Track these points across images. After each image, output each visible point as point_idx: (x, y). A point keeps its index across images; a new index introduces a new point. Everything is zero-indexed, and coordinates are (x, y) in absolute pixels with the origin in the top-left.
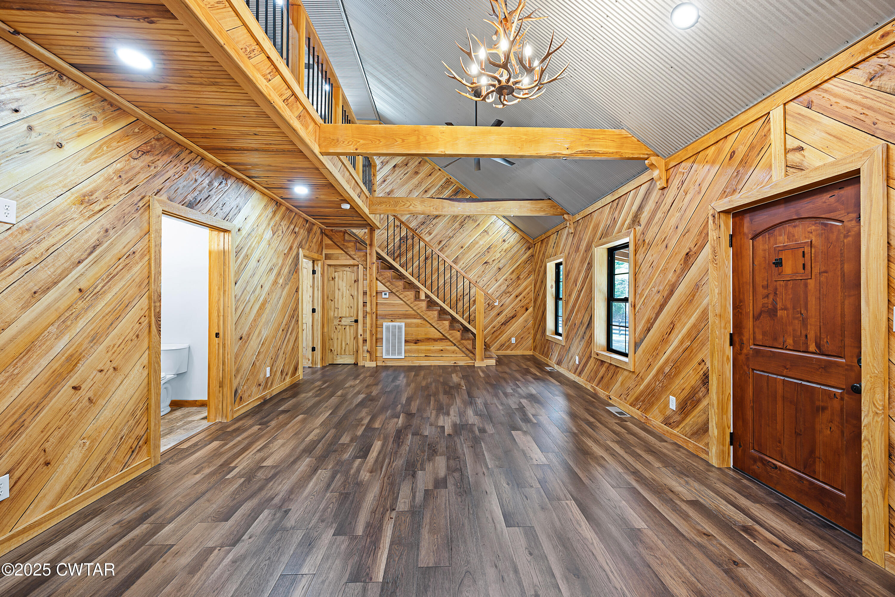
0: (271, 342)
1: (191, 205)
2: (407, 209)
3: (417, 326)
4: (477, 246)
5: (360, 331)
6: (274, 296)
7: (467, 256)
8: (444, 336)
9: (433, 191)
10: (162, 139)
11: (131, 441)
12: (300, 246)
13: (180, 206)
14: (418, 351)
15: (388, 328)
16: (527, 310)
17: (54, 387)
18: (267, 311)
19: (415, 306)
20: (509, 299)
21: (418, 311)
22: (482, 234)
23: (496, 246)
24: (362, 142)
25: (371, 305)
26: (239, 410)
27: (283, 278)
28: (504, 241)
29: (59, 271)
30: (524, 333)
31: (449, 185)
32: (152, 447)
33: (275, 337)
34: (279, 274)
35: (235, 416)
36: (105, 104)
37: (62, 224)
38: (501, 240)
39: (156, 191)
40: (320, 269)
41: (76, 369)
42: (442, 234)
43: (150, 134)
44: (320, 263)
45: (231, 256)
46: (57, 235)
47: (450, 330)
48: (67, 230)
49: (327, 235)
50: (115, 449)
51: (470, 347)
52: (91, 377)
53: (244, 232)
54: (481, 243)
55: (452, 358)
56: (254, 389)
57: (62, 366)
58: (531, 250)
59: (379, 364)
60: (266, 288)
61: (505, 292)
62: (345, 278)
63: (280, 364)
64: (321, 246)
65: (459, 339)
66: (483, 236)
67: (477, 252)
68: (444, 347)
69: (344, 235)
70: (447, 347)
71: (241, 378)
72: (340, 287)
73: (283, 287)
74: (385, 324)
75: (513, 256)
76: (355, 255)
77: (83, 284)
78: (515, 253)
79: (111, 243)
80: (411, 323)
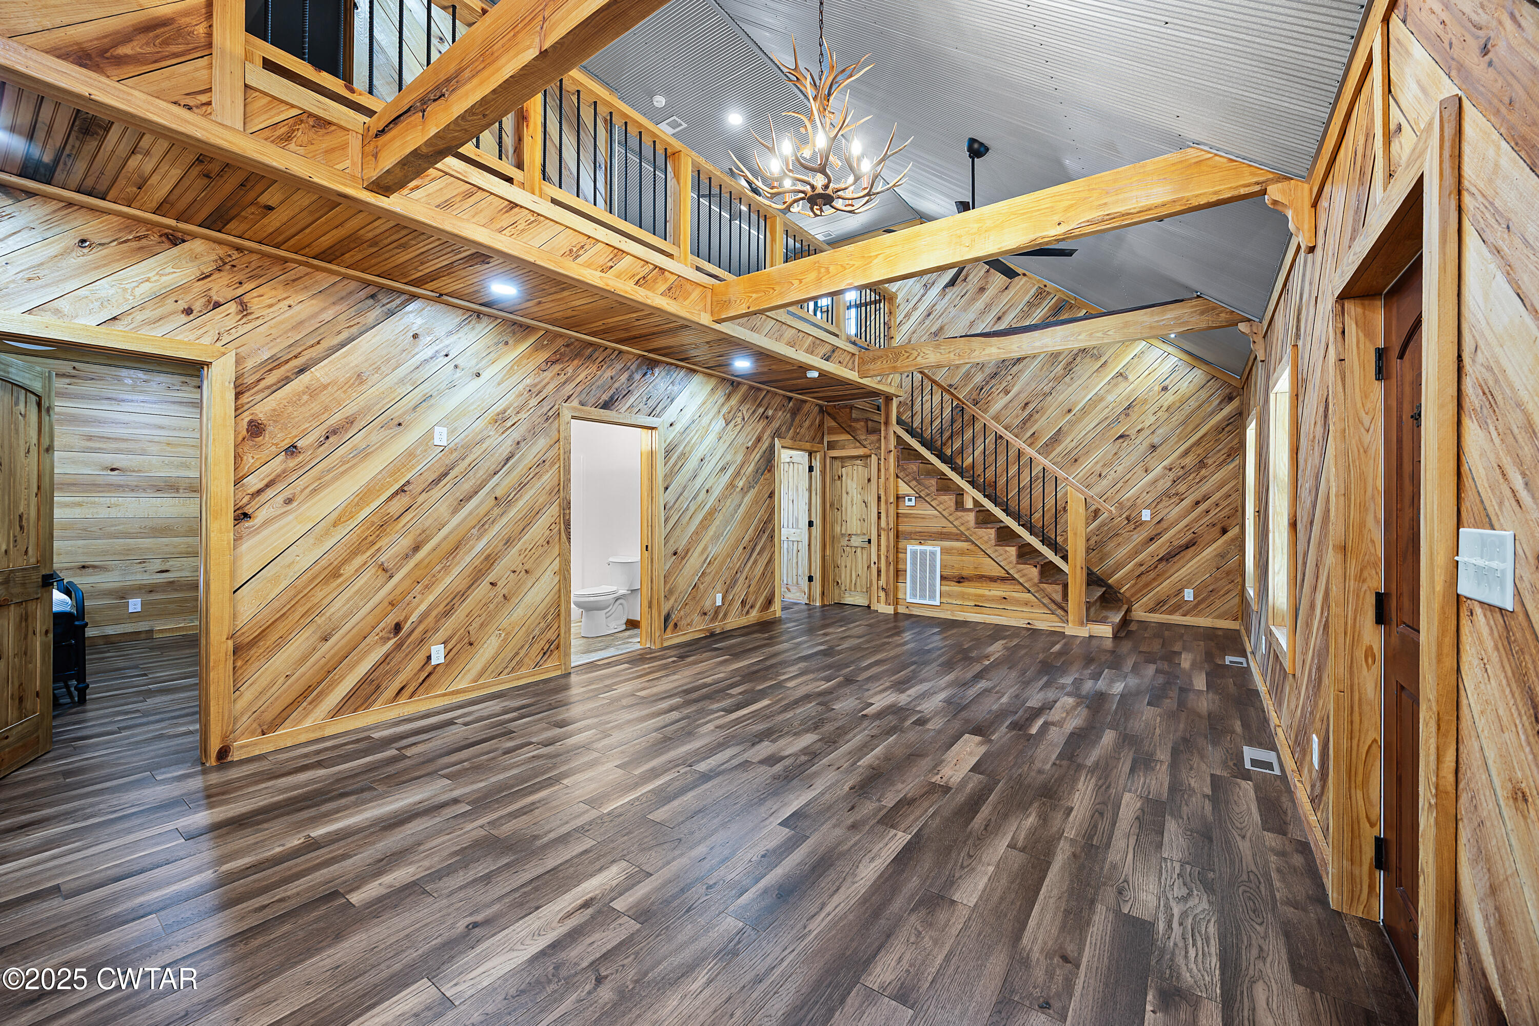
0: (723, 562)
1: (606, 406)
2: (914, 362)
3: (962, 553)
4: (1103, 404)
5: (874, 558)
6: (728, 504)
7: (1080, 426)
8: (1008, 573)
9: (1012, 316)
10: (572, 343)
11: (542, 643)
12: (777, 434)
13: (593, 409)
14: (963, 596)
15: (914, 553)
16: (1224, 531)
17: (476, 581)
18: (717, 522)
19: (956, 519)
20: (1177, 509)
21: (962, 528)
22: (1115, 381)
23: (1145, 401)
24: (754, 296)
25: (887, 517)
26: (671, 638)
27: (744, 479)
28: (1165, 389)
29: (479, 482)
30: (1217, 580)
31: (1044, 298)
32: (562, 654)
33: (730, 555)
34: (737, 474)
35: (665, 644)
36: (516, 326)
37: (482, 441)
38: (1157, 388)
39: (566, 398)
40: (818, 464)
41: (493, 567)
42: (1030, 390)
43: (560, 342)
44: (818, 455)
45: (658, 456)
46: (477, 451)
47: (1018, 563)
48: (484, 446)
49: (829, 414)
50: (527, 646)
51: (1058, 597)
52: (506, 576)
53: (678, 427)
54: (1110, 398)
55: (1024, 615)
56: (696, 618)
57: (482, 563)
58: (1235, 403)
59: (902, 610)
60: (716, 493)
61: (1166, 494)
62: (855, 475)
63: (739, 591)
64: (819, 432)
65: (1036, 580)
66: (1116, 385)
67: (1101, 416)
68: (1008, 593)
69: (851, 412)
70: (1014, 594)
71: (676, 601)
72: (849, 490)
73: (744, 491)
74: (909, 548)
75: (1189, 417)
76: (865, 440)
77: (499, 493)
78: (1193, 412)
79: (523, 454)
80: (952, 548)
